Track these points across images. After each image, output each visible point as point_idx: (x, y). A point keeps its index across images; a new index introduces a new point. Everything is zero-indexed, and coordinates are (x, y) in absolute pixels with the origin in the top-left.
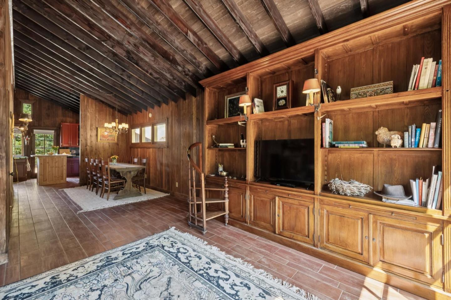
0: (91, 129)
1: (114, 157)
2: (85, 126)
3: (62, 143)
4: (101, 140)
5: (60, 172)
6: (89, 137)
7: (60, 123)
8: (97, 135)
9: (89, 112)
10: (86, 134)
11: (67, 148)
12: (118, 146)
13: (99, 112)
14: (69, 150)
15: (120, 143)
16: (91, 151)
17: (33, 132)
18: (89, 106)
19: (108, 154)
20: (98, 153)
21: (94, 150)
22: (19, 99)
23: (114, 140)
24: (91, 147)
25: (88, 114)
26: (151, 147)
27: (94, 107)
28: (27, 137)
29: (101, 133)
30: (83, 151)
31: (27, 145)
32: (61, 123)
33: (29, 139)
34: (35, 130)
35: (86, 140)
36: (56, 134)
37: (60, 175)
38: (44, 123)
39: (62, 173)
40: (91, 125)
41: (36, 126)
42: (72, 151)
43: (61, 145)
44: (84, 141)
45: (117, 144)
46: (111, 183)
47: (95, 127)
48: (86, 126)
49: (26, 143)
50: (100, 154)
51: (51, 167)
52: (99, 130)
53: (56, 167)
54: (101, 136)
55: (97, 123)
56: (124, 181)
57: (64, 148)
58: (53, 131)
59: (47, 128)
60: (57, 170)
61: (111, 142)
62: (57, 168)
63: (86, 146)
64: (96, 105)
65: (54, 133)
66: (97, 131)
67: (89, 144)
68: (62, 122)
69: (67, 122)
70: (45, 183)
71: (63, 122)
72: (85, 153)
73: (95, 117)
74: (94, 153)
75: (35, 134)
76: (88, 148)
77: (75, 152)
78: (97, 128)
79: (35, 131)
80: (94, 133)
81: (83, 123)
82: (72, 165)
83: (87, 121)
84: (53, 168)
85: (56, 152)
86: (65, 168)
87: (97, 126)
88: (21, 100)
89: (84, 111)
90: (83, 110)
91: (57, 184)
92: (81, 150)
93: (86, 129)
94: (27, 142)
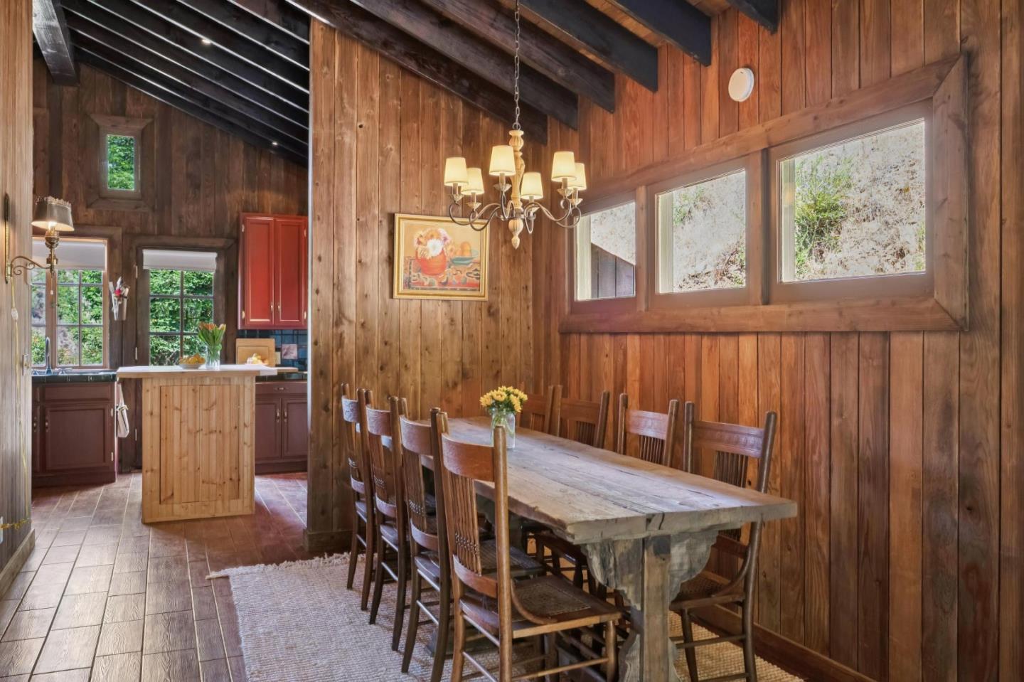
0: (362, 226)
1: (500, 394)
2: (333, 206)
3: (243, 308)
4: (408, 284)
5: (227, 458)
6: (350, 269)
7: (238, 219)
8: (391, 260)
9: (351, 125)
10: (340, 251)
11: (264, 333)
12: (496, 321)
13: (401, 122)
14: (270, 343)
16: (364, 350)
17: (140, 261)
18: (351, 95)
20: (396, 361)
21: (377, 344)
22: (93, 116)
23: (476, 287)
24: (363, 325)
25: (347, 140)
26: (751, 324)
27: (376, 96)
28: (118, 283)
29: (408, 245)
30: (322, 351)
31: (122, 322)
32: (242, 214)
33: (126, 291)
34: (147, 254)
35: (337, 286)
36: (222, 270)
37: (228, 476)
38: (180, 218)
39: (238, 462)
40: (364, 204)
41: (152, 235)
42: (285, 346)
43: (243, 321)
44: (327, 292)
45: (492, 312)
46: (519, 634)
47: (382, 210)
48: (336, 209)
49: (115, 310)
50: (406, 368)
51: (189, 431)
52: (402, 225)
53: (211, 432)
54: (409, 261)
55: (390, 189)
56: (612, 620)
57: (252, 333)
58: (214, 255)
59: (192, 241)
60: (214, 446)
61: (459, 296)
62: (214, 437)
63: (338, 323)
64: (384, 86)
65: (214, 265)
66: (391, 234)
67: (351, 312)
68: (246, 210)
69: (263, 213)
70: (164, 513)
71: (248, 208)
72: (335, 364)
73: (382, 153)
74: (374, 362)
75: (148, 271)
76: (348, 331)
77: (293, 353)
78: (391, 218)
79: (151, 257)
80: (377, 249)
81: (323, 188)
82: (282, 416)
83: (341, 179)
84: (200, 436)
85: (212, 356)
86: (248, 435)
87: (392, 208)
88: (98, 120)
89: (331, 118)
90: (325, 116)
91: (214, 518)
92: (315, 343)
93: (337, 223)
94: (121, 307)
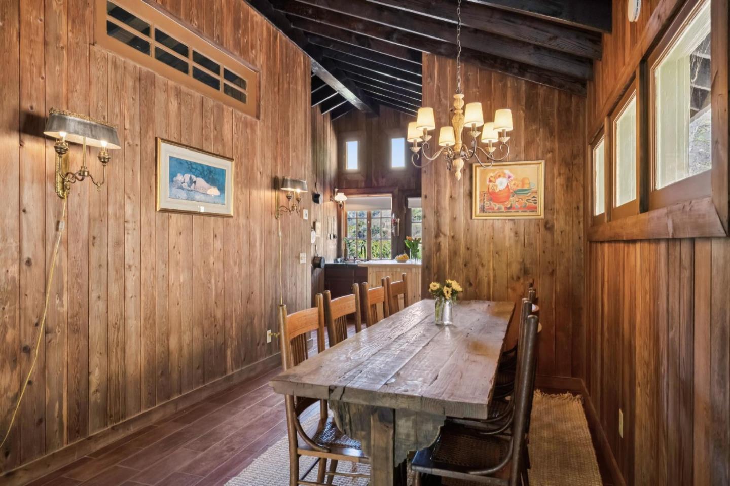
4: (482, 210)
6: (445, 202)
10: (438, 192)
15: (560, 223)
16: (454, 253)
17: (406, 203)
18: (445, 92)
19: (509, 265)
20: (475, 261)
21: (462, 249)
22: (385, 130)
23: (534, 209)
24: (453, 237)
29: (482, 183)
31: (397, 237)
33: (398, 221)
34: (410, 199)
35: (437, 213)
45: (548, 226)
49: (393, 231)
50: (483, 265)
54: (483, 194)
61: (521, 216)
63: (437, 236)
66: (471, 177)
67: (446, 229)
72: (435, 261)
74: (460, 261)
75: (410, 209)
76: (444, 241)
78: (471, 167)
80: (462, 188)
85: (413, 255)
94: (396, 229)
